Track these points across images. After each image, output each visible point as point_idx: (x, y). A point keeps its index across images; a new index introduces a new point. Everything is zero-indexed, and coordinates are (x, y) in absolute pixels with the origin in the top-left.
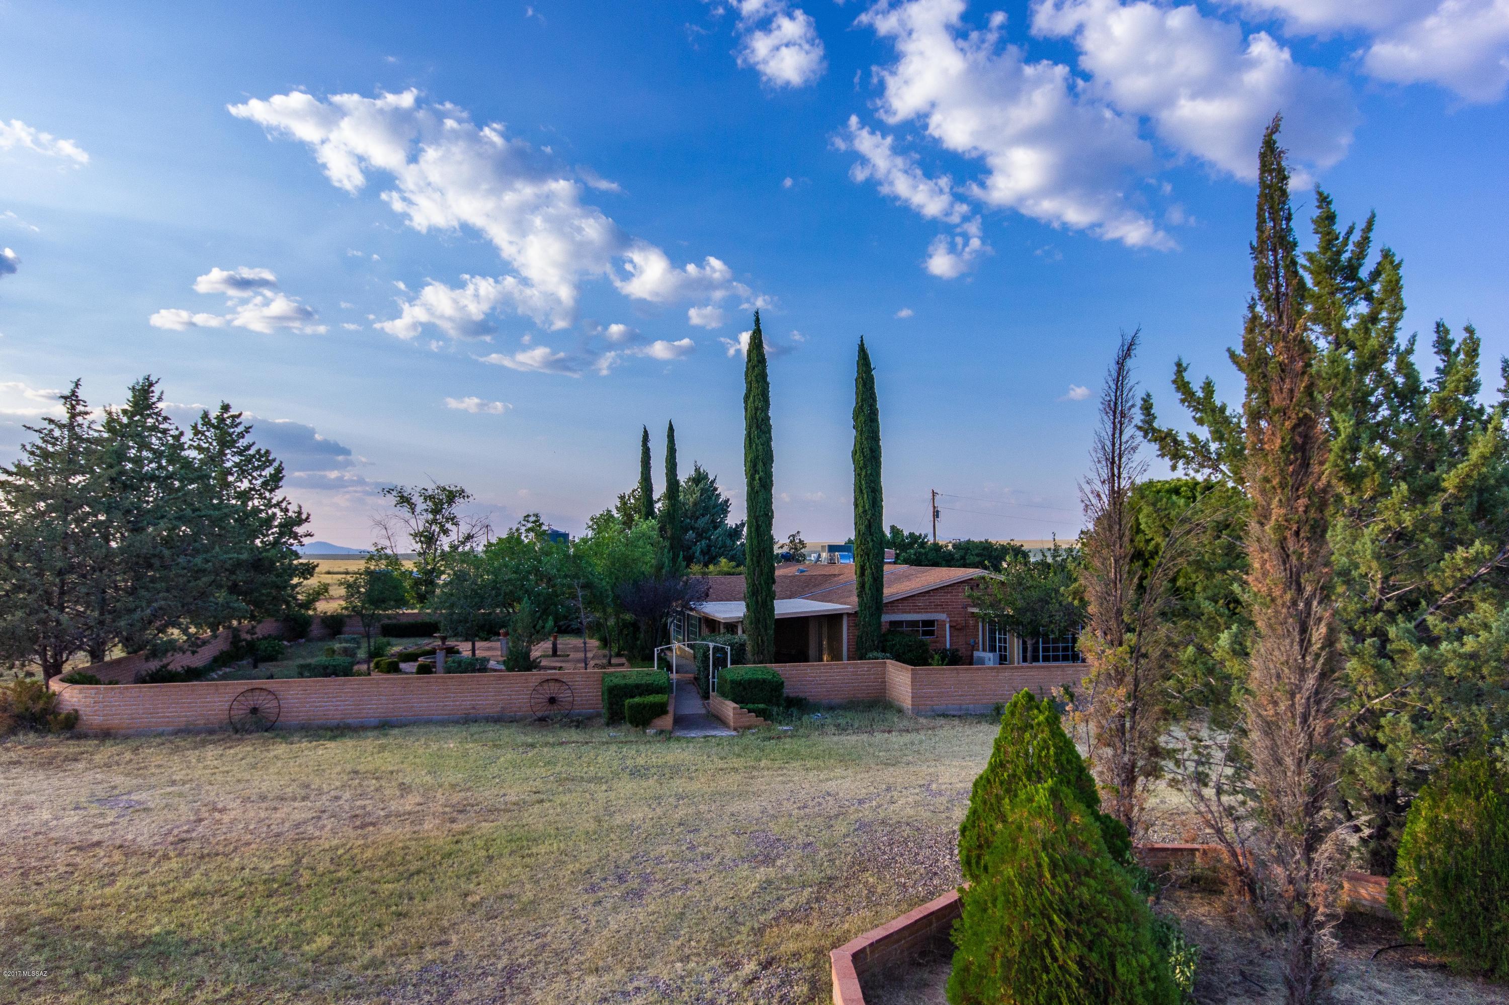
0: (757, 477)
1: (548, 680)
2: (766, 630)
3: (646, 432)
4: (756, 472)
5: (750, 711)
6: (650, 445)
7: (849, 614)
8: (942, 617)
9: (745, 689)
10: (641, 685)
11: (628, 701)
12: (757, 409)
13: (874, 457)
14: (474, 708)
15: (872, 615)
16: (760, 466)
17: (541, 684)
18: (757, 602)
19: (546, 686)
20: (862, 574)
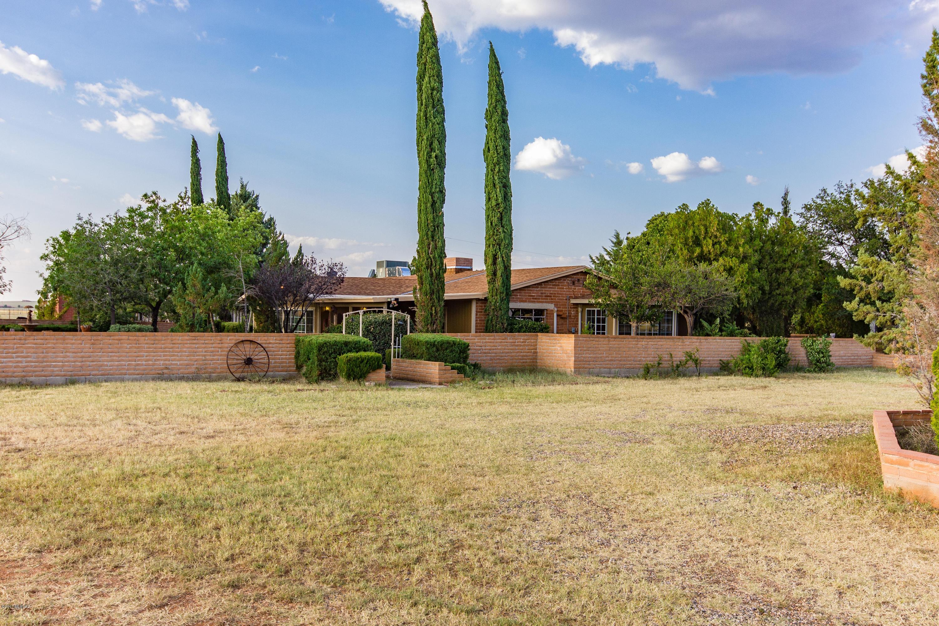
0: (434, 155)
1: (243, 341)
2: (439, 301)
3: (195, 143)
4: (432, 150)
5: (453, 368)
6: (199, 155)
7: (478, 300)
8: (551, 307)
9: (438, 350)
10: (349, 342)
11: (343, 357)
12: (433, 89)
13: (505, 154)
14: (167, 368)
15: (502, 300)
16: (436, 144)
17: (236, 344)
18: (431, 275)
19: (241, 346)
20: (494, 263)
